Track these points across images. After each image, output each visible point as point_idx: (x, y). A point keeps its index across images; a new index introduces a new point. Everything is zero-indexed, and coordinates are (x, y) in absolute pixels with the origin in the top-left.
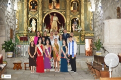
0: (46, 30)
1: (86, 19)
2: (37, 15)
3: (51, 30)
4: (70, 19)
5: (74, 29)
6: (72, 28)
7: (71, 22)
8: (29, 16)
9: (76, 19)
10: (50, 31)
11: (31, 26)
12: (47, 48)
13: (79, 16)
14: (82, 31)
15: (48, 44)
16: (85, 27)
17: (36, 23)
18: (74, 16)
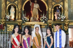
0: (26, 18)
1: (69, 6)
2: (16, 2)
3: (32, 18)
4: (53, 6)
5: (56, 18)
6: (54, 17)
7: (53, 10)
8: (8, 3)
9: (58, 6)
10: (30, 19)
11: (9, 14)
12: (25, 39)
13: (62, 3)
14: (65, 19)
15: (27, 34)
16: (69, 16)
17: (15, 10)
18: (57, 3)
